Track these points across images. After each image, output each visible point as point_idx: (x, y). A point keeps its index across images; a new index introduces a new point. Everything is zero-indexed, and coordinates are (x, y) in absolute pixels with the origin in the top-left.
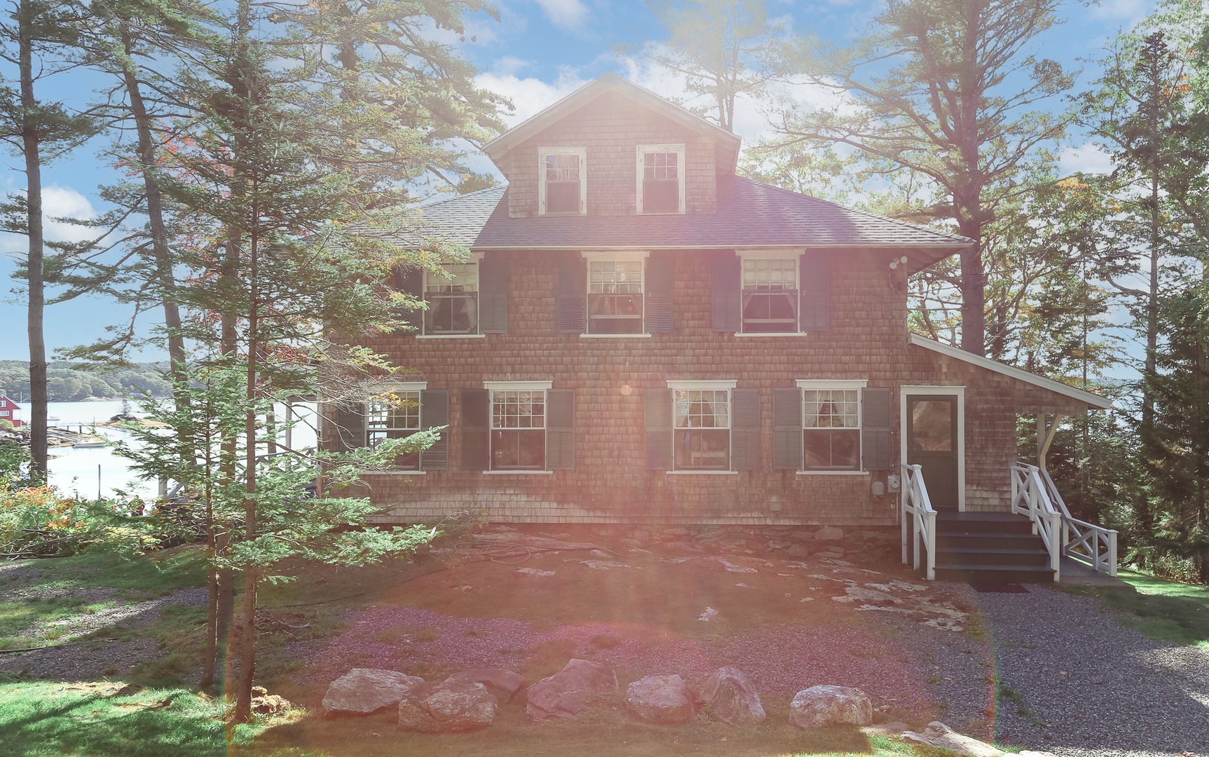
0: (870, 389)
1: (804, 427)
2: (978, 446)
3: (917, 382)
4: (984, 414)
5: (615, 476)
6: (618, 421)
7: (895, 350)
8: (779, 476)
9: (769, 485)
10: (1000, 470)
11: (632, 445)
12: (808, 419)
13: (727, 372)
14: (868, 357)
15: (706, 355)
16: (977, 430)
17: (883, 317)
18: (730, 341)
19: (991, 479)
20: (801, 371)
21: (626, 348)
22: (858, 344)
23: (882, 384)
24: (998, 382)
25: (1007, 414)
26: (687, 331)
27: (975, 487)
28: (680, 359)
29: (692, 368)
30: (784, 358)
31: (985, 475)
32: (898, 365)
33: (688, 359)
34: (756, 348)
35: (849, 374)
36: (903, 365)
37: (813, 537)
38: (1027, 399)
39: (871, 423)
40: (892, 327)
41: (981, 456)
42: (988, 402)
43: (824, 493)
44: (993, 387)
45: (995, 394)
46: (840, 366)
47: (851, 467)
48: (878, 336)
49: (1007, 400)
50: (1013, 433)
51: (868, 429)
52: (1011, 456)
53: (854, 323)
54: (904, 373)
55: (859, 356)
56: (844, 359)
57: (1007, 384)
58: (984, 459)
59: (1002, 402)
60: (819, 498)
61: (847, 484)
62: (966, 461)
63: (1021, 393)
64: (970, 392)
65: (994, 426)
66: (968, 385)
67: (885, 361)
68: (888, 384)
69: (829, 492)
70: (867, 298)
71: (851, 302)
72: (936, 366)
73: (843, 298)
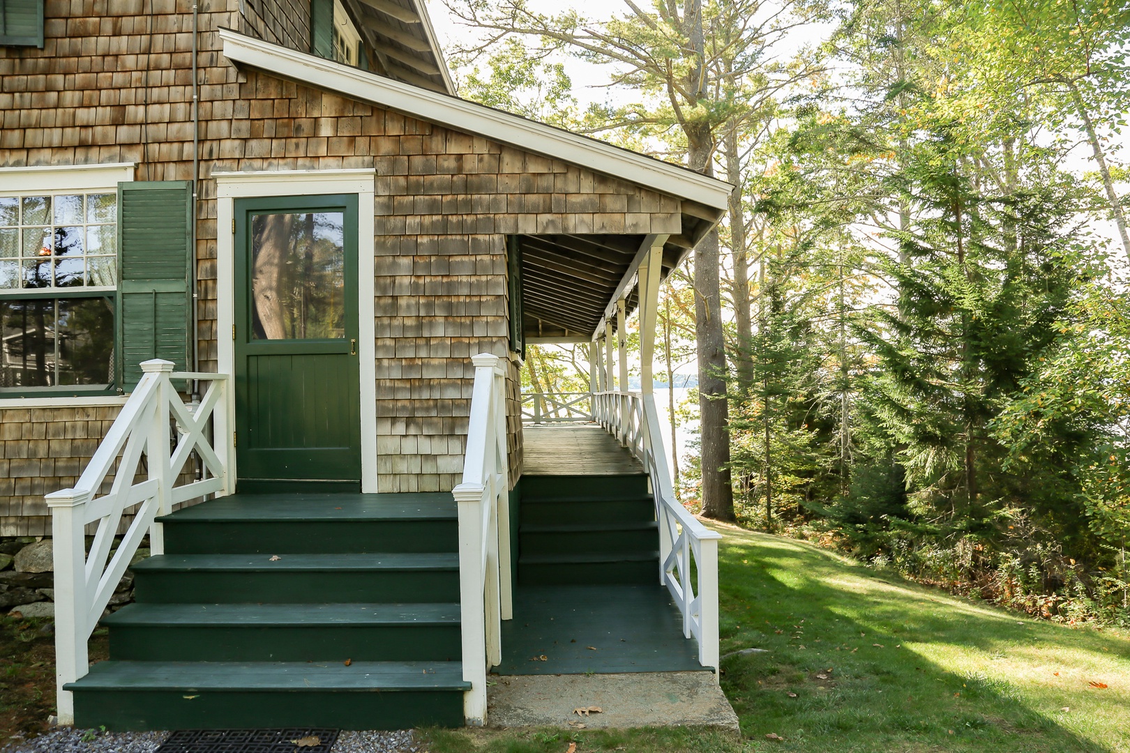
0: (140, 186)
2: (409, 322)
3: (258, 163)
4: (424, 240)
7: (205, 90)
10: (453, 384)
14: (141, 109)
16: (406, 281)
19: (440, 405)
22: (119, 78)
23: (172, 171)
24: (459, 158)
25: (481, 237)
27: (400, 428)
31: (426, 395)
32: (212, 125)
35: (94, 153)
36: (225, 125)
37: (10, 567)
38: (532, 198)
39: (139, 274)
40: (199, 33)
41: (417, 347)
42: (433, 208)
43: (32, 455)
44: (444, 171)
45: (451, 188)
46: (71, 135)
47: (103, 387)
48: (166, 57)
49: (480, 202)
50: (497, 284)
51: (131, 287)
52: (493, 344)
53: (108, 25)
54: (227, 145)
55: (121, 107)
56: (83, 115)
57: (481, 160)
58: (423, 354)
59: (470, 207)
60: (20, 468)
61: (86, 428)
62: (377, 359)
63: (513, 184)
64: (387, 186)
65: (448, 270)
66: (383, 167)
67: (181, 116)
68: (188, 173)
69: (42, 452)
72: (305, 123)
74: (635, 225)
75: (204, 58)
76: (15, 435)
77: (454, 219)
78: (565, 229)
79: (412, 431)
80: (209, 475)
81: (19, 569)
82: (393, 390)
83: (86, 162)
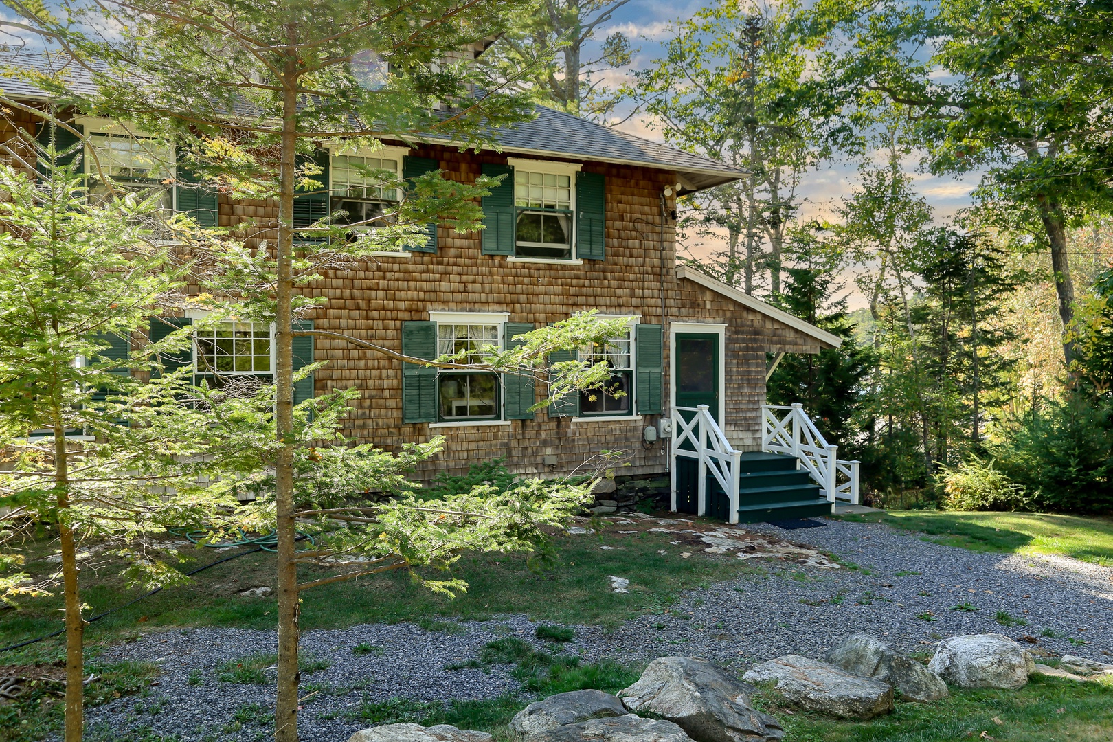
0: (643, 326)
2: (735, 386)
3: (684, 319)
4: (741, 353)
5: (366, 432)
6: (370, 363)
7: (665, 285)
8: (553, 424)
9: (543, 436)
10: (753, 410)
11: (387, 393)
13: (499, 303)
14: (641, 291)
15: (474, 282)
16: (734, 369)
17: (654, 248)
18: (501, 266)
19: (746, 419)
20: (575, 304)
21: (379, 269)
22: (632, 276)
23: (654, 320)
24: (752, 320)
25: (759, 353)
26: (452, 252)
27: (733, 428)
28: (444, 286)
29: (459, 297)
30: (558, 289)
31: (741, 415)
32: (668, 301)
33: (454, 286)
34: (530, 276)
35: (623, 309)
36: (672, 301)
38: (775, 338)
39: (645, 364)
40: (662, 259)
41: (738, 396)
42: (744, 341)
43: (599, 441)
44: (747, 326)
45: (749, 333)
46: (615, 300)
47: (625, 412)
48: (650, 269)
49: (758, 339)
50: (764, 371)
51: (642, 370)
52: (762, 395)
53: (627, 252)
54: (674, 310)
55: (632, 289)
56: (620, 292)
58: (740, 398)
59: (755, 341)
60: (594, 448)
61: (621, 430)
62: (725, 401)
63: (769, 332)
64: (729, 331)
65: (748, 365)
66: (728, 323)
67: (656, 296)
68: (659, 321)
69: (603, 441)
70: (640, 226)
71: (625, 229)
72: (701, 302)
73: (618, 224)
75: (664, 270)
76: (592, 433)
77: (750, 345)
79: (736, 429)
82: (731, 413)
83: (620, 313)
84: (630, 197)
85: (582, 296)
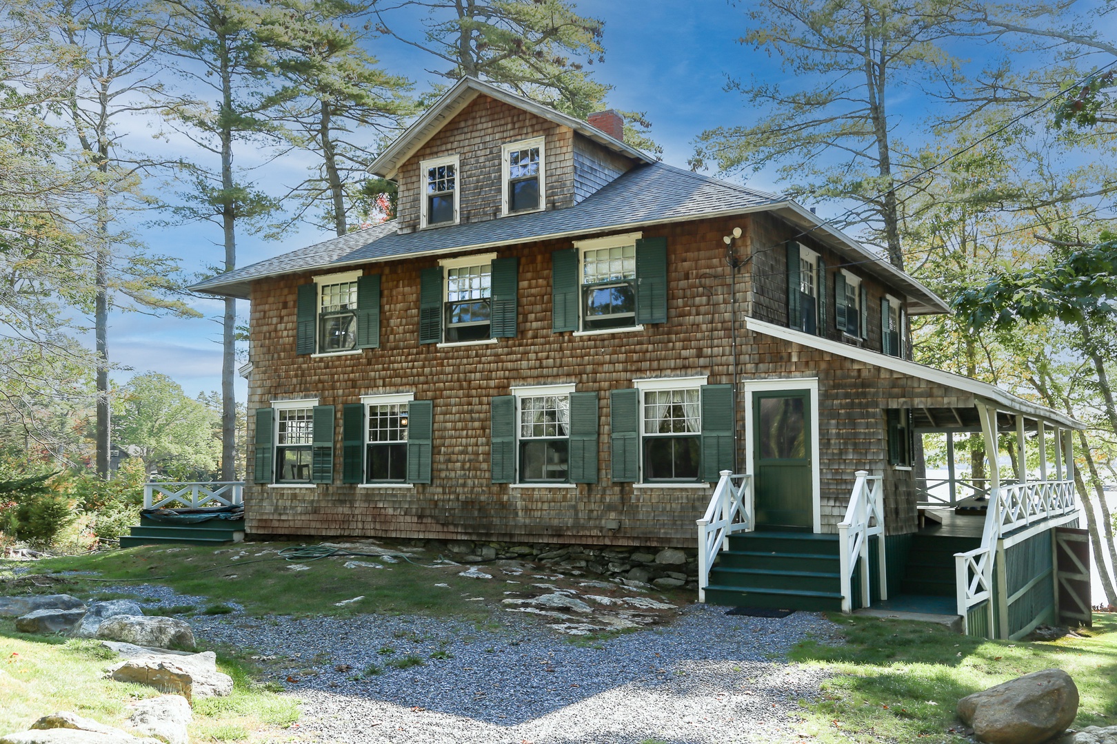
0: (711, 387)
1: (643, 433)
2: (835, 451)
3: (763, 375)
4: (842, 411)
5: (466, 490)
6: (470, 432)
7: (738, 340)
8: (617, 489)
9: (608, 500)
11: (481, 457)
12: (648, 425)
13: (568, 375)
14: (710, 350)
15: (548, 358)
16: (834, 431)
17: (725, 302)
18: (570, 341)
20: (639, 370)
21: (477, 356)
22: (699, 335)
23: (724, 379)
24: (859, 370)
25: (870, 410)
26: (530, 333)
27: (832, 503)
28: (524, 364)
29: (535, 372)
30: (622, 357)
31: (844, 487)
32: (742, 357)
33: (532, 363)
34: (595, 347)
35: (689, 371)
36: (747, 357)
37: (654, 561)
38: (896, 390)
39: (711, 427)
40: (734, 313)
41: (839, 463)
42: (847, 396)
43: (664, 509)
44: (853, 377)
45: (855, 386)
46: (679, 363)
47: (694, 479)
48: (720, 325)
49: (869, 392)
50: (878, 433)
51: (707, 434)
52: (876, 463)
53: (694, 310)
54: (749, 366)
56: (684, 353)
57: (869, 371)
58: (842, 467)
59: (864, 395)
60: (659, 515)
61: (688, 498)
62: (821, 470)
63: (886, 383)
64: (824, 385)
65: (854, 425)
66: (822, 376)
67: (727, 352)
68: (731, 380)
69: (668, 509)
70: (708, 282)
71: (691, 287)
72: (785, 355)
73: (683, 283)
74: (949, 403)
75: (737, 324)
76: (657, 500)
77: (857, 401)
78: (912, 405)
79: (837, 504)
80: (743, 521)
81: (658, 562)
82: (828, 484)
83: (686, 375)
84: (696, 253)
85: (645, 361)
